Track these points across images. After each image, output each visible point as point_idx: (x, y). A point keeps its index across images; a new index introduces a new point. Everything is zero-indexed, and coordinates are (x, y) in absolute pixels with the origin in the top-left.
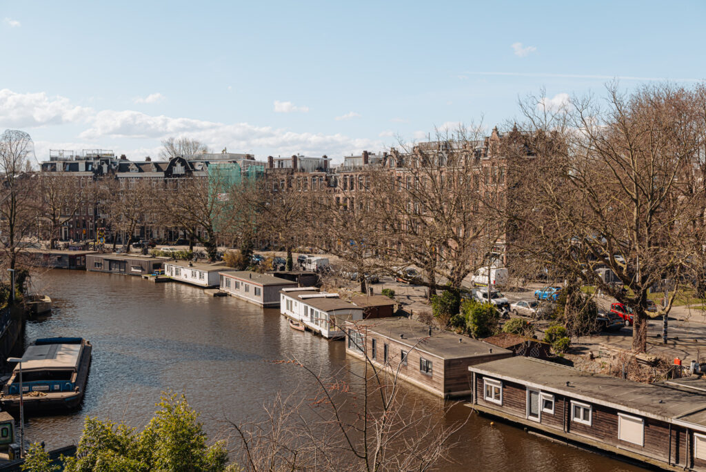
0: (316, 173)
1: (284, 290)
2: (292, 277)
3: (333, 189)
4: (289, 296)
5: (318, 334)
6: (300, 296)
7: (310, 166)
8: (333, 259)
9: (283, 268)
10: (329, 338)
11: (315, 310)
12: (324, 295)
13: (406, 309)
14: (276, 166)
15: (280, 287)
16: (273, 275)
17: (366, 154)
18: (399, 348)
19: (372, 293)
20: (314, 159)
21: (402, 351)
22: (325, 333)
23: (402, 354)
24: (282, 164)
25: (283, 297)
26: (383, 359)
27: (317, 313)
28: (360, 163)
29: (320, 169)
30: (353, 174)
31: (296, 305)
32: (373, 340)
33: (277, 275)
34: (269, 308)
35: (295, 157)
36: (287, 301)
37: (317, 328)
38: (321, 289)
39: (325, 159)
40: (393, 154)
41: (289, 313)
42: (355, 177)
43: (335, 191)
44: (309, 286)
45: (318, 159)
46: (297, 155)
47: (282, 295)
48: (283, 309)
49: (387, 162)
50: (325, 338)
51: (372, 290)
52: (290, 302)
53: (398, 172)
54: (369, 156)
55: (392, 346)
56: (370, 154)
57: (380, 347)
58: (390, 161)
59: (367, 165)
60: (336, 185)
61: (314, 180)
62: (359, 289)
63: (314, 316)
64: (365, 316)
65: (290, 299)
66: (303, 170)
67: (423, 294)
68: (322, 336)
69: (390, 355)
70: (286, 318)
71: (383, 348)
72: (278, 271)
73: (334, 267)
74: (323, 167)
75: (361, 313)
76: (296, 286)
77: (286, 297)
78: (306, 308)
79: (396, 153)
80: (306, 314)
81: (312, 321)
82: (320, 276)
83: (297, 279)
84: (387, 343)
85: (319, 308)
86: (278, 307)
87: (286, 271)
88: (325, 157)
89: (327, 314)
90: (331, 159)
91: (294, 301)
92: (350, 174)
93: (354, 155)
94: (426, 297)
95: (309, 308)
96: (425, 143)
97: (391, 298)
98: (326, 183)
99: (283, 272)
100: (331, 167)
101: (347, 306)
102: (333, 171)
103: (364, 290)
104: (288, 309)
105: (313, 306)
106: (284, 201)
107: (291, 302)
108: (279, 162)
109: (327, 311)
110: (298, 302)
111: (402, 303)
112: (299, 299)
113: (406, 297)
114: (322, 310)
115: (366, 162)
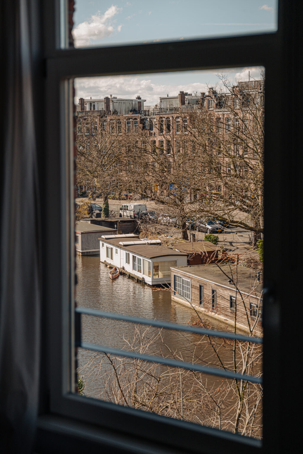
0: (130, 115)
1: (103, 237)
2: (111, 224)
3: (148, 132)
4: (110, 243)
5: (141, 282)
6: (121, 243)
7: (124, 107)
8: (150, 205)
9: (99, 215)
10: (153, 286)
11: (137, 257)
12: (146, 242)
13: (230, 254)
14: (88, 109)
15: (98, 234)
16: (89, 222)
17: (183, 95)
18: (227, 294)
19: (194, 240)
20: (127, 100)
21: (231, 297)
22: (149, 280)
23: (231, 299)
24: (94, 105)
25: (103, 244)
26: (211, 306)
27: (139, 260)
28: (177, 104)
29: (134, 111)
30: (169, 116)
31: (117, 253)
32: (200, 286)
33: (93, 222)
34: (87, 256)
35: (107, 99)
36: (107, 248)
37: (140, 275)
38: (140, 236)
39: (139, 100)
40: (212, 95)
41: (109, 261)
42: (171, 119)
43: (151, 134)
44: (128, 233)
45: (132, 100)
46: (109, 97)
47: (101, 243)
48: (103, 257)
49: (205, 103)
50: (149, 285)
51: (194, 235)
52: (109, 250)
53: (218, 113)
54: (186, 97)
55: (220, 291)
56: (186, 94)
57: (207, 293)
58: (209, 101)
59: (184, 106)
60: (151, 129)
61: (128, 123)
62: (180, 236)
63: (137, 263)
64: (190, 263)
65: (110, 246)
66: (115, 112)
67: (247, 240)
68: (146, 283)
69: (219, 301)
70: (106, 266)
71: (211, 294)
72: (94, 218)
73: (152, 213)
74: (137, 109)
75: (185, 258)
76: (114, 232)
77: (105, 244)
78: (128, 256)
79: (214, 93)
80: (128, 261)
81: (134, 268)
82: (139, 222)
83: (115, 226)
84: (214, 289)
85: (141, 255)
86: (97, 255)
87: (103, 218)
88: (139, 98)
89: (150, 261)
90: (145, 101)
91: (114, 248)
92: (166, 116)
93: (170, 96)
94: (250, 243)
95: (131, 255)
96: (246, 83)
97: (215, 244)
98: (141, 125)
99: (99, 219)
100: (145, 109)
101: (170, 252)
102: (147, 113)
103: (185, 237)
104: (108, 256)
105: (134, 253)
106: (99, 145)
107: (112, 249)
108: (91, 104)
109: (151, 258)
110: (119, 249)
111: (227, 249)
112: (119, 247)
113: (228, 244)
114: (145, 257)
115: (183, 103)
